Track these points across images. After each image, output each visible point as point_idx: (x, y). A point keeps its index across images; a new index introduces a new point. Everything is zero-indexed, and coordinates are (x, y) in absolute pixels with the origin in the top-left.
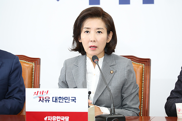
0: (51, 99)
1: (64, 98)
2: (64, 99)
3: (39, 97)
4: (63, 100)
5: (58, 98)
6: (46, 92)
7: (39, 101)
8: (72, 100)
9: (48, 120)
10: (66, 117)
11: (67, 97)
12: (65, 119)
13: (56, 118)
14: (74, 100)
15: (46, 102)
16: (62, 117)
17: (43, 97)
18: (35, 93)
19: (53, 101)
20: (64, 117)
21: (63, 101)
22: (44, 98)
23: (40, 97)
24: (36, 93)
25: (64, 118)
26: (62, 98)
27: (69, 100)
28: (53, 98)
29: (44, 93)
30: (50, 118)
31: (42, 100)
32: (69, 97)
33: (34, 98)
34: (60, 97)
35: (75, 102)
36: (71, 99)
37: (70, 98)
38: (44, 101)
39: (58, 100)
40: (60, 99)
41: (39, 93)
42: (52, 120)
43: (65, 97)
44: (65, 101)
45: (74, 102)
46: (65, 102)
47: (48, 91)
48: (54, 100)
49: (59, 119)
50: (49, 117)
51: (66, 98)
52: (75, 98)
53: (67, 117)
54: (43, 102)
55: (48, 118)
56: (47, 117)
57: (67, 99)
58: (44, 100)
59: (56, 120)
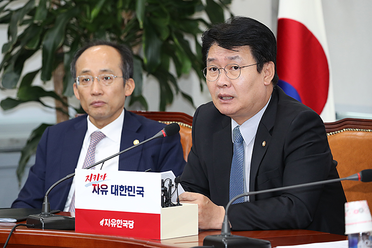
0: (109, 189)
1: (127, 187)
2: (127, 190)
3: (93, 185)
4: (126, 192)
5: (119, 188)
6: (103, 177)
7: (93, 192)
8: (139, 192)
9: (105, 225)
10: (129, 221)
11: (131, 187)
12: (128, 225)
13: (116, 223)
14: (141, 193)
15: (103, 194)
16: (124, 221)
17: (98, 185)
18: (88, 176)
19: (112, 193)
20: (127, 221)
21: (125, 194)
22: (100, 187)
23: (95, 185)
24: (89, 178)
25: (127, 223)
26: (124, 188)
27: (134, 193)
28: (112, 186)
29: (100, 177)
30: (108, 221)
31: (97, 191)
32: (134, 187)
33: (87, 186)
34: (122, 187)
35: (143, 196)
36: (137, 191)
37: (136, 189)
38: (100, 193)
39: (119, 191)
40: (122, 189)
41: (93, 177)
42: (111, 225)
43: (129, 187)
44: (129, 193)
45: (141, 195)
46: (129, 195)
47: (105, 174)
48: (114, 191)
49: (119, 225)
50: (106, 220)
51: (130, 189)
52: (143, 188)
53: (131, 221)
54: (98, 194)
55: (105, 222)
56: (103, 221)
57: (131, 191)
58: (100, 190)
59: (116, 226)
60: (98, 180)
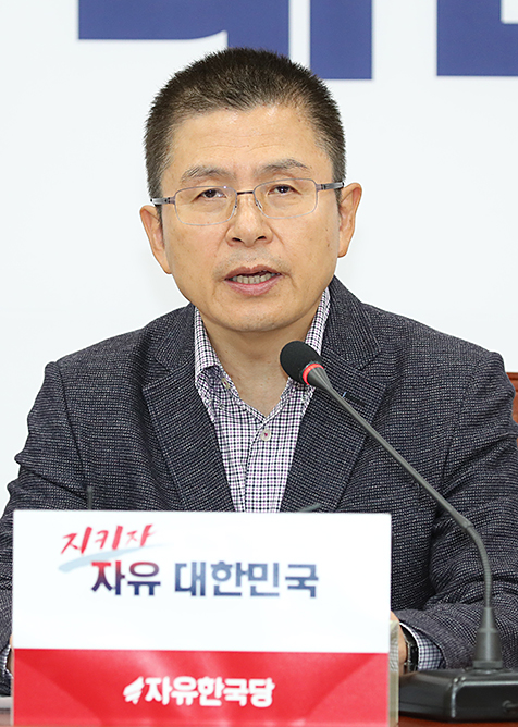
60: (115, 545)
